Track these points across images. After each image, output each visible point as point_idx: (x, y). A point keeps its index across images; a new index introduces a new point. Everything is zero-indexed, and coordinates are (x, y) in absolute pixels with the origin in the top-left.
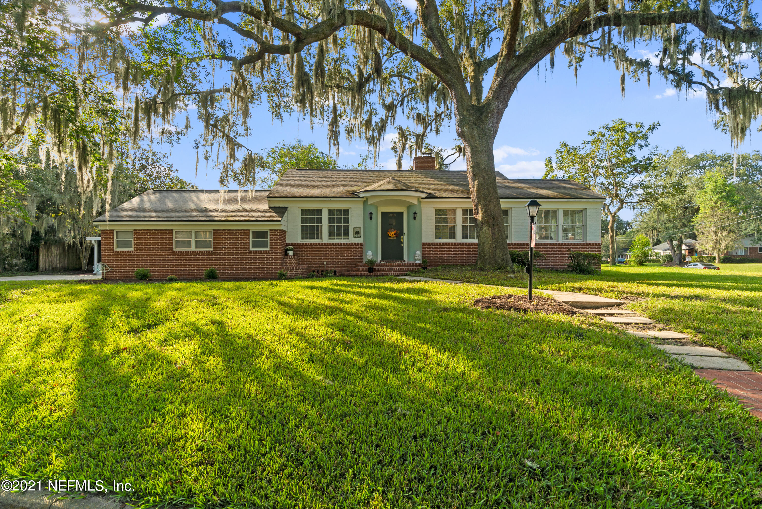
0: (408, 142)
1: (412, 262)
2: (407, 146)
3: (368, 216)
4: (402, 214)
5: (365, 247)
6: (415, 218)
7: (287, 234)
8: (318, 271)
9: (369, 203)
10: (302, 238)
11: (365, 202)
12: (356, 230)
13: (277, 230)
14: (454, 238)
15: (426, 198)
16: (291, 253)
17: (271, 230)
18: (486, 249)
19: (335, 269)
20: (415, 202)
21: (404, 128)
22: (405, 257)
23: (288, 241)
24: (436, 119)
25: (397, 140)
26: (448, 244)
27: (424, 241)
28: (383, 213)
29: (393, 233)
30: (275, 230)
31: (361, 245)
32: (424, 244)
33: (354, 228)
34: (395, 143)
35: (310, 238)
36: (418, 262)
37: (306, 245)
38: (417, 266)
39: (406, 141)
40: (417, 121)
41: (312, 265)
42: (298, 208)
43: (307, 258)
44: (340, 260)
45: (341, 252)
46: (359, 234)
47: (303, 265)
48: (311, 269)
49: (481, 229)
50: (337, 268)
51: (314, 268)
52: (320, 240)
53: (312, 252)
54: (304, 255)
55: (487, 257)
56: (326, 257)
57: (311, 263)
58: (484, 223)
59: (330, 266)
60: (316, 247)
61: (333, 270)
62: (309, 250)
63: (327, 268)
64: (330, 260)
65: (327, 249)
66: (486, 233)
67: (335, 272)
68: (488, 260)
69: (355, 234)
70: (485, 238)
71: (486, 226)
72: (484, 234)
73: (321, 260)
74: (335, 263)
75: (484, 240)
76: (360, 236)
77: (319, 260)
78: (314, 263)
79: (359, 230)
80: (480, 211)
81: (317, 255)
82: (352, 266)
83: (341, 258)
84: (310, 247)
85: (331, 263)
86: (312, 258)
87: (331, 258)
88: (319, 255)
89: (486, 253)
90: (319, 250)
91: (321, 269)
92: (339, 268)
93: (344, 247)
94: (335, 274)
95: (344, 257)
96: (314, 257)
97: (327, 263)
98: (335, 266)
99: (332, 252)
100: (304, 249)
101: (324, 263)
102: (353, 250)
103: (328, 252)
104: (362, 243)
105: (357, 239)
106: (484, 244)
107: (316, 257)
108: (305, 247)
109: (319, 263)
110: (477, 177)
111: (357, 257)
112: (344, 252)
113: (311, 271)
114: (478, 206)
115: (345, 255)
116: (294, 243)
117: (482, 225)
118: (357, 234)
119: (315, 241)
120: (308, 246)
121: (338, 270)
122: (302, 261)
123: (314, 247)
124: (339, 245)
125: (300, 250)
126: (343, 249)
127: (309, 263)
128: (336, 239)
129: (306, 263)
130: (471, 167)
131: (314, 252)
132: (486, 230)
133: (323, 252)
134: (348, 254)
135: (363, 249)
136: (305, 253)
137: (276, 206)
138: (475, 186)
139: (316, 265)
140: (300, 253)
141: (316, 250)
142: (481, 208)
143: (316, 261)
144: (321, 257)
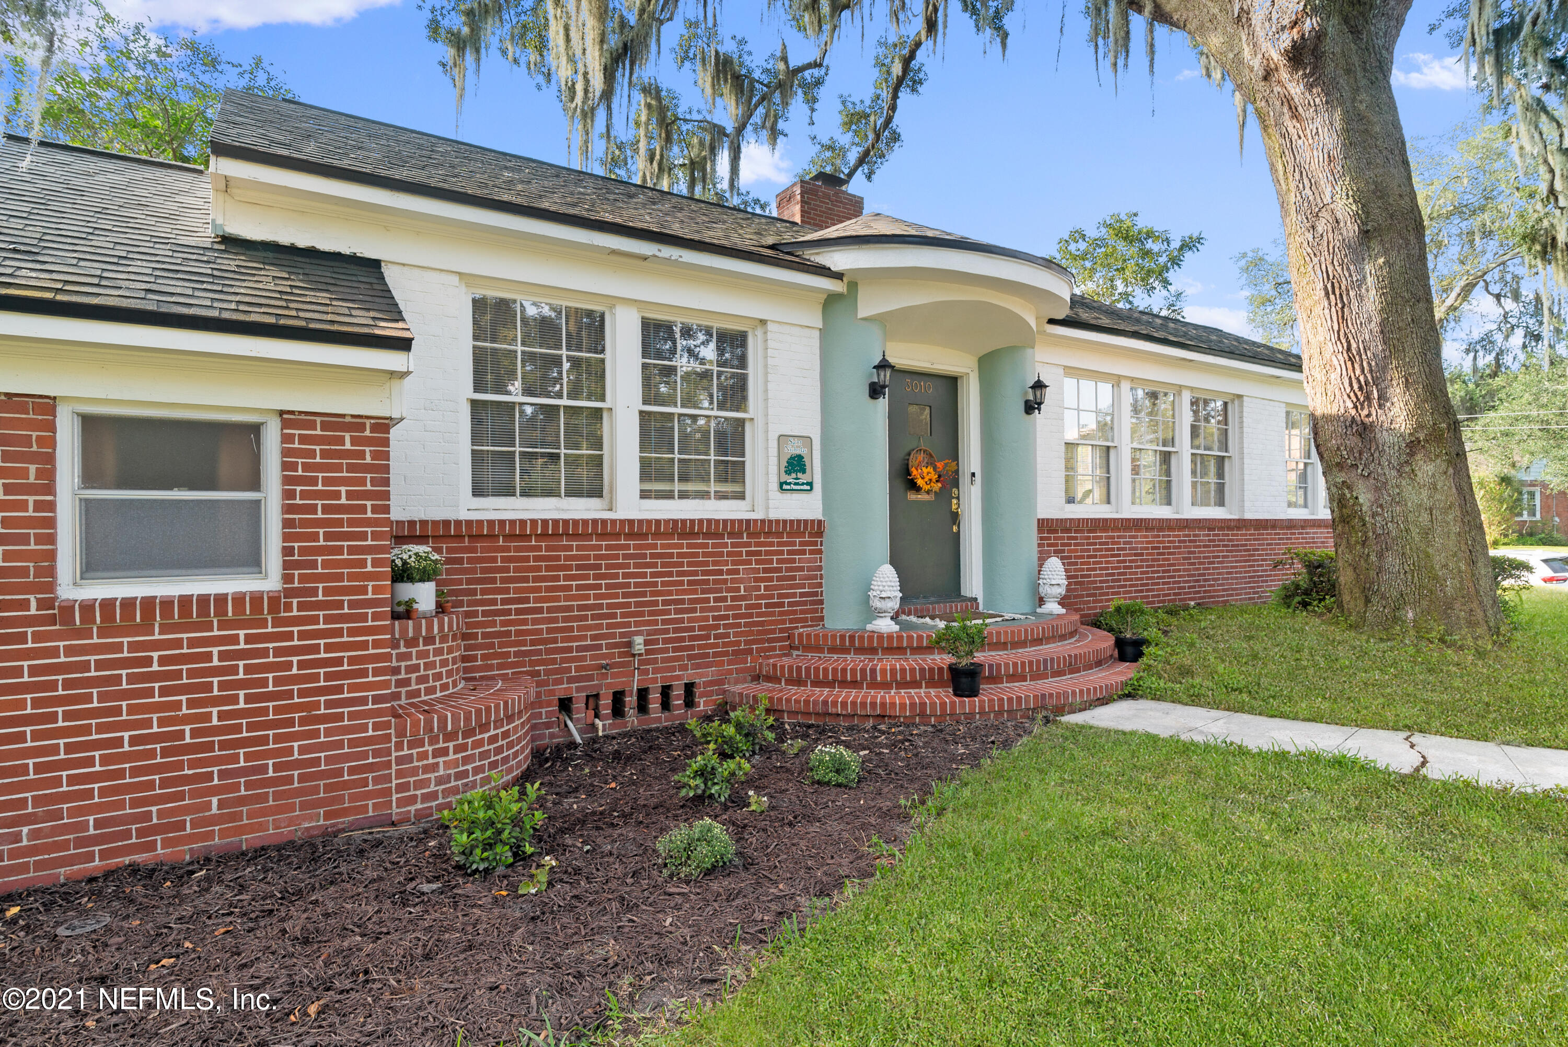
3: (856, 377)
4: (952, 382)
6: (1032, 407)
8: (592, 700)
9: (871, 309)
10: (478, 491)
11: (836, 301)
12: (793, 449)
14: (1108, 499)
16: (423, 597)
17: (293, 421)
18: (1438, 559)
19: (689, 675)
22: (972, 586)
23: (403, 509)
29: (932, 472)
30: (338, 424)
31: (817, 530)
33: (783, 439)
35: (528, 491)
41: (554, 661)
42: (455, 279)
43: (525, 622)
44: (715, 618)
45: (720, 572)
46: (804, 472)
47: (501, 667)
48: (552, 692)
49: (1407, 469)
50: (698, 666)
51: (571, 680)
52: (594, 502)
53: (557, 578)
54: (504, 602)
55: (1449, 590)
56: (637, 604)
57: (549, 651)
58: (1423, 447)
59: (664, 660)
60: (579, 548)
61: (679, 679)
62: (539, 569)
63: (646, 672)
64: (664, 622)
65: (644, 556)
66: (1434, 487)
67: (689, 688)
68: (1457, 606)
69: (788, 472)
70: (1431, 509)
71: (1437, 456)
72: (1425, 493)
73: (609, 626)
74: (692, 638)
75: (1425, 517)
76: (810, 484)
77: (600, 627)
78: (570, 650)
79: (803, 451)
80: (1398, 391)
81: (587, 597)
82: (774, 648)
83: (718, 609)
84: (539, 548)
85: (665, 641)
86: (555, 620)
87: (668, 612)
88: (597, 597)
89: (1440, 573)
90: (599, 567)
91: (608, 686)
92: (709, 665)
93: (734, 545)
94: (689, 702)
95: (733, 599)
96: (569, 609)
97: (646, 643)
98: (690, 657)
99: (670, 574)
100: (504, 559)
101: (629, 644)
102: (779, 561)
103: (653, 575)
104: (820, 522)
105: (796, 496)
106: (1426, 533)
107: (581, 608)
108: (508, 549)
109: (599, 647)
110: (1376, 247)
111: (794, 595)
112: (737, 572)
113: (549, 704)
114: (1384, 369)
115: (738, 589)
116: (435, 523)
117: (1412, 454)
118: (796, 472)
119: (558, 509)
120: (527, 537)
121: (702, 677)
122: (492, 646)
123: (570, 548)
124: (707, 535)
125: (473, 571)
126: (729, 554)
127: (539, 652)
128: (683, 495)
129: (517, 654)
130: (1351, 200)
131: (567, 578)
132: (1433, 475)
133: (626, 576)
134: (757, 580)
135: (820, 552)
136: (507, 591)
137: (285, 238)
138: (1370, 280)
139: (583, 658)
140: (473, 592)
141: (579, 567)
142: (1407, 380)
143: (584, 638)
144: (609, 606)
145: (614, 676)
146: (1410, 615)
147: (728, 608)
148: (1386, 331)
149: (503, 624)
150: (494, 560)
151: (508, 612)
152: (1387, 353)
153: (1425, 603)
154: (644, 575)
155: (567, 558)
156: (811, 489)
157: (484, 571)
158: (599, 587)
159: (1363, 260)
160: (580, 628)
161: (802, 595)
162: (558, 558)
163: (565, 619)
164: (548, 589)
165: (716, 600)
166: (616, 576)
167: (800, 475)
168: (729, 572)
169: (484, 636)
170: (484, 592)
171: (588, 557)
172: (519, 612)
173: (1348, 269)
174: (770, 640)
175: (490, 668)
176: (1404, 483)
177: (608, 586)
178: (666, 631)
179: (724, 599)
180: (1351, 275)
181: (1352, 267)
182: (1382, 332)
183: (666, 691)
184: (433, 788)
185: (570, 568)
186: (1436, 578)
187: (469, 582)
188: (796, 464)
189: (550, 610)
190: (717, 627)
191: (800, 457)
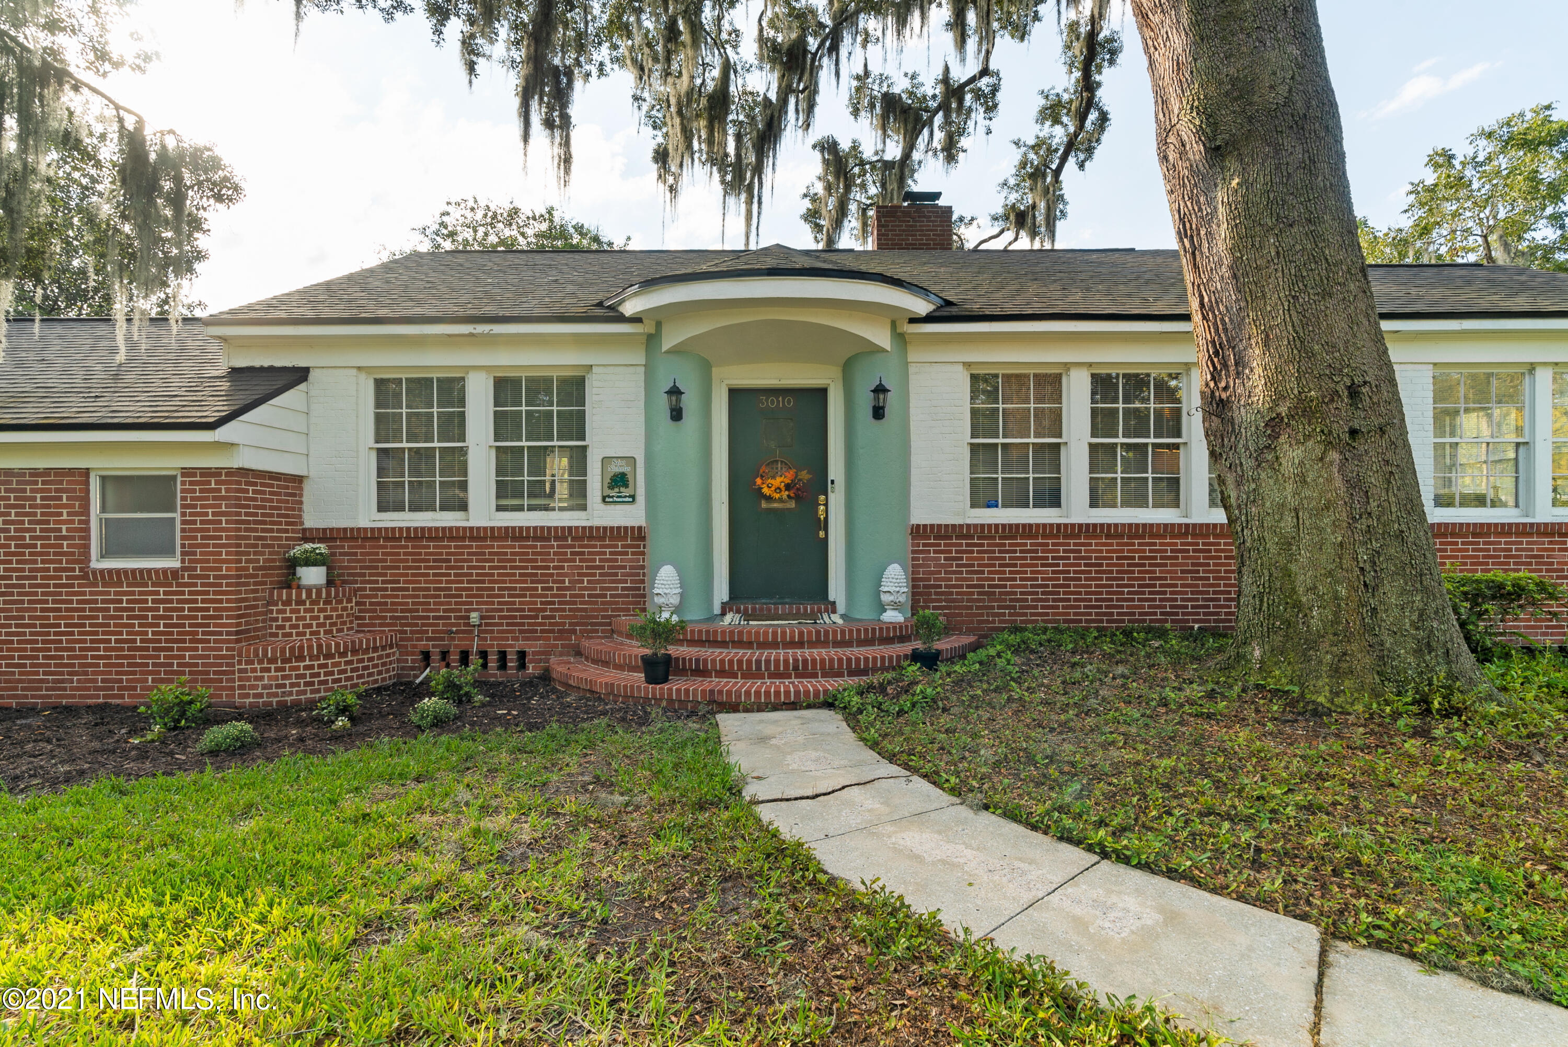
0: (857, 195)
1: (864, 613)
2: (853, 207)
3: (663, 403)
4: (821, 393)
5: (656, 545)
6: (878, 413)
7: (307, 488)
8: (444, 655)
9: (668, 343)
10: (382, 508)
11: (652, 340)
12: (615, 468)
13: (215, 473)
14: (1055, 501)
15: (929, 319)
16: (313, 576)
17: (187, 472)
19: (519, 645)
20: (881, 337)
21: (845, 145)
22: (836, 590)
23: (311, 521)
24: (944, 106)
25: (819, 188)
26: (1028, 530)
27: (921, 515)
28: (735, 393)
29: (778, 482)
30: (207, 473)
31: (638, 535)
32: (919, 532)
33: (606, 460)
34: (814, 199)
35: (415, 508)
36: (892, 616)
37: (392, 535)
38: (887, 640)
39: (848, 189)
40: (884, 118)
41: (416, 625)
42: (354, 371)
43: (397, 597)
44: (542, 603)
45: (548, 568)
46: (627, 486)
47: (381, 625)
48: (414, 646)
49: (1270, 457)
50: (528, 639)
51: (428, 639)
52: (459, 515)
53: (419, 568)
54: (383, 582)
55: (1315, 623)
56: (478, 589)
57: (413, 618)
58: (1288, 425)
59: (499, 632)
60: (434, 547)
61: (513, 647)
62: (407, 561)
63: (485, 639)
64: (499, 603)
65: (484, 554)
66: (1302, 480)
67: (522, 655)
68: (1325, 646)
69: (611, 487)
70: (1296, 511)
71: (1307, 437)
72: (1290, 488)
73: (456, 603)
74: (522, 617)
75: (1289, 521)
76: (633, 497)
77: (449, 603)
78: (428, 618)
79: (626, 469)
80: (1257, 352)
81: (441, 582)
82: (597, 631)
83: (546, 596)
84: (407, 547)
85: (500, 617)
86: (418, 596)
87: (503, 596)
88: (447, 582)
89: (1304, 599)
90: (449, 561)
91: (456, 646)
92: (538, 639)
93: (559, 547)
94: (522, 666)
95: (558, 589)
96: (428, 589)
97: (482, 618)
98: (521, 631)
99: (505, 568)
100: (383, 554)
101: (468, 618)
102: (601, 560)
103: (490, 568)
104: (640, 528)
105: (619, 507)
106: (1287, 544)
107: (436, 589)
108: (385, 547)
109: (449, 618)
110: (1232, 164)
111: (616, 589)
112: (562, 568)
113: (413, 654)
114: (1240, 325)
115: (564, 582)
116: (338, 530)
117: (1275, 436)
118: (619, 487)
119: (433, 520)
120: (399, 539)
121: (531, 648)
122: (375, 611)
123: (429, 547)
124: (536, 538)
125: (364, 561)
126: (555, 554)
127: (406, 618)
128: (531, 508)
129: (391, 618)
130: (1194, 114)
131: (426, 568)
132: (1301, 464)
133: (469, 568)
134: (579, 575)
135: (643, 553)
136: (385, 575)
137: (257, 364)
138: (1221, 210)
139: (437, 625)
140: (364, 575)
141: (434, 561)
142: (1267, 336)
143: (438, 610)
144: (457, 589)
145: (460, 639)
146: (1257, 653)
147: (553, 596)
148: (1239, 274)
149: (383, 597)
150: (377, 554)
151: (386, 589)
152: (1243, 304)
153: (1277, 639)
154: (484, 568)
155: (426, 554)
156: (634, 500)
157: (371, 561)
158: (449, 575)
159: (1216, 185)
160: (435, 603)
161: (623, 589)
162: (420, 554)
163: (425, 596)
164: (413, 575)
165: (543, 589)
166: (462, 568)
167: (622, 489)
168: (555, 568)
169: (371, 604)
170: (371, 575)
171: (441, 554)
172: (393, 589)
173: (1198, 202)
174: (593, 624)
175: (374, 625)
176: (1263, 475)
177: (456, 575)
178: (502, 610)
179: (551, 589)
180: (1200, 210)
181: (1202, 199)
182: (1235, 276)
183: (503, 656)
184: (260, 691)
185: (428, 561)
186: (1298, 605)
187: (361, 568)
188: (619, 481)
189: (414, 589)
190: (545, 610)
191: (623, 475)
